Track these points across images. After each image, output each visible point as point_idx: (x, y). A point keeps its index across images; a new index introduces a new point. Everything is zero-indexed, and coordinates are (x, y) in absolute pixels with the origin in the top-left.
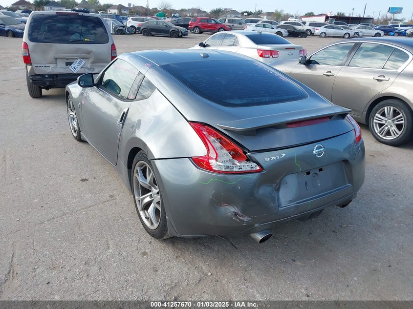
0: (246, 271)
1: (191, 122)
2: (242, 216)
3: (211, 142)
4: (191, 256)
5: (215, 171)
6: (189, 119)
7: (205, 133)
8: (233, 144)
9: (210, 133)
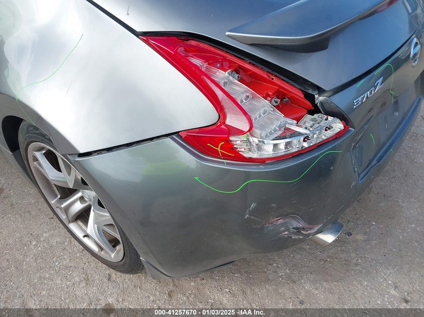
0: (294, 282)
1: (147, 37)
2: (310, 229)
3: (222, 84)
4: (192, 284)
5: (250, 160)
6: (139, 29)
7: (197, 62)
8: (275, 80)
9: (212, 60)
